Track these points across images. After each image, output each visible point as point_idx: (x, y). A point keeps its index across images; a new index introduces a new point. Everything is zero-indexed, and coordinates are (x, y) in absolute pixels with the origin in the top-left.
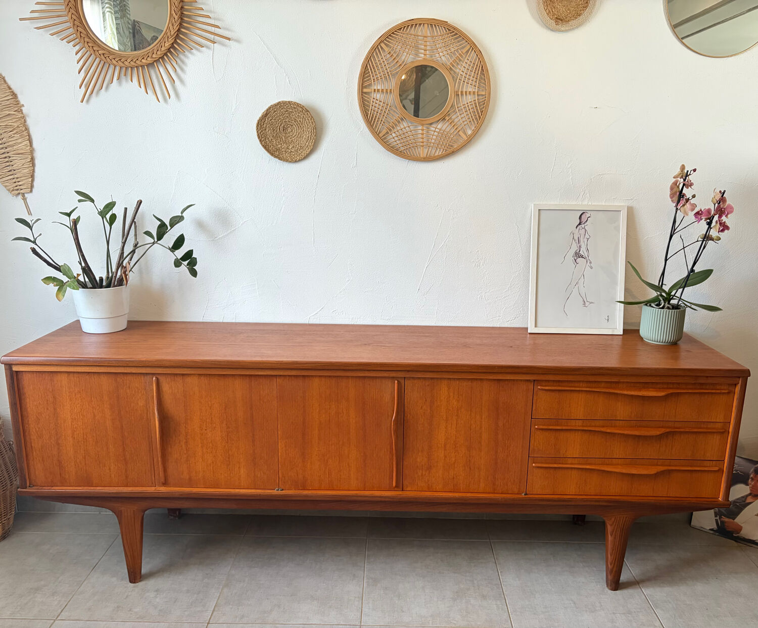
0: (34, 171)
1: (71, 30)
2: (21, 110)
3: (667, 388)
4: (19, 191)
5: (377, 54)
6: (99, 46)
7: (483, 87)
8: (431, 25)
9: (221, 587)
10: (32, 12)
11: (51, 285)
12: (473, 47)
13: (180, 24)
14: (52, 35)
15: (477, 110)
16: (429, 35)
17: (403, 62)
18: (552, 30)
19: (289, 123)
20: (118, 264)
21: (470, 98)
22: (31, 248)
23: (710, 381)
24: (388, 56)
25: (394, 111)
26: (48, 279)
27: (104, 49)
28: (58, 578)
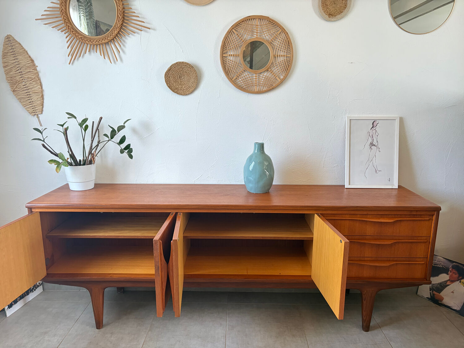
0: (43, 102)
1: (63, 25)
2: (36, 69)
3: (394, 218)
4: (35, 113)
5: (230, 35)
6: (79, 33)
7: (289, 52)
8: (260, 19)
9: (147, 331)
10: (42, 15)
11: (53, 164)
12: (283, 31)
13: (123, 21)
14: (53, 27)
15: (286, 65)
16: (259, 24)
17: (245, 39)
18: (327, 21)
19: (182, 74)
20: (89, 152)
21: (282, 59)
22: (42, 144)
23: (418, 213)
24: (237, 36)
25: (240, 66)
26: (52, 161)
27: (81, 35)
28: (57, 326)
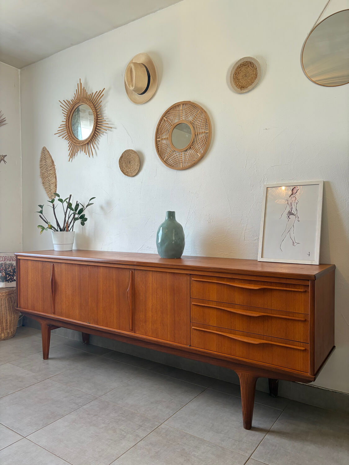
1: (67, 135)
4: (52, 198)
5: (162, 122)
7: (207, 129)
8: (183, 104)
10: (58, 131)
12: (202, 110)
13: (96, 125)
14: (62, 138)
15: (205, 141)
16: (183, 109)
18: (240, 94)
19: (131, 159)
21: (201, 136)
22: (40, 215)
25: (169, 147)
26: (40, 226)
